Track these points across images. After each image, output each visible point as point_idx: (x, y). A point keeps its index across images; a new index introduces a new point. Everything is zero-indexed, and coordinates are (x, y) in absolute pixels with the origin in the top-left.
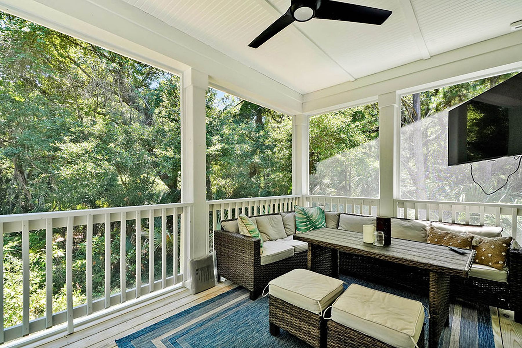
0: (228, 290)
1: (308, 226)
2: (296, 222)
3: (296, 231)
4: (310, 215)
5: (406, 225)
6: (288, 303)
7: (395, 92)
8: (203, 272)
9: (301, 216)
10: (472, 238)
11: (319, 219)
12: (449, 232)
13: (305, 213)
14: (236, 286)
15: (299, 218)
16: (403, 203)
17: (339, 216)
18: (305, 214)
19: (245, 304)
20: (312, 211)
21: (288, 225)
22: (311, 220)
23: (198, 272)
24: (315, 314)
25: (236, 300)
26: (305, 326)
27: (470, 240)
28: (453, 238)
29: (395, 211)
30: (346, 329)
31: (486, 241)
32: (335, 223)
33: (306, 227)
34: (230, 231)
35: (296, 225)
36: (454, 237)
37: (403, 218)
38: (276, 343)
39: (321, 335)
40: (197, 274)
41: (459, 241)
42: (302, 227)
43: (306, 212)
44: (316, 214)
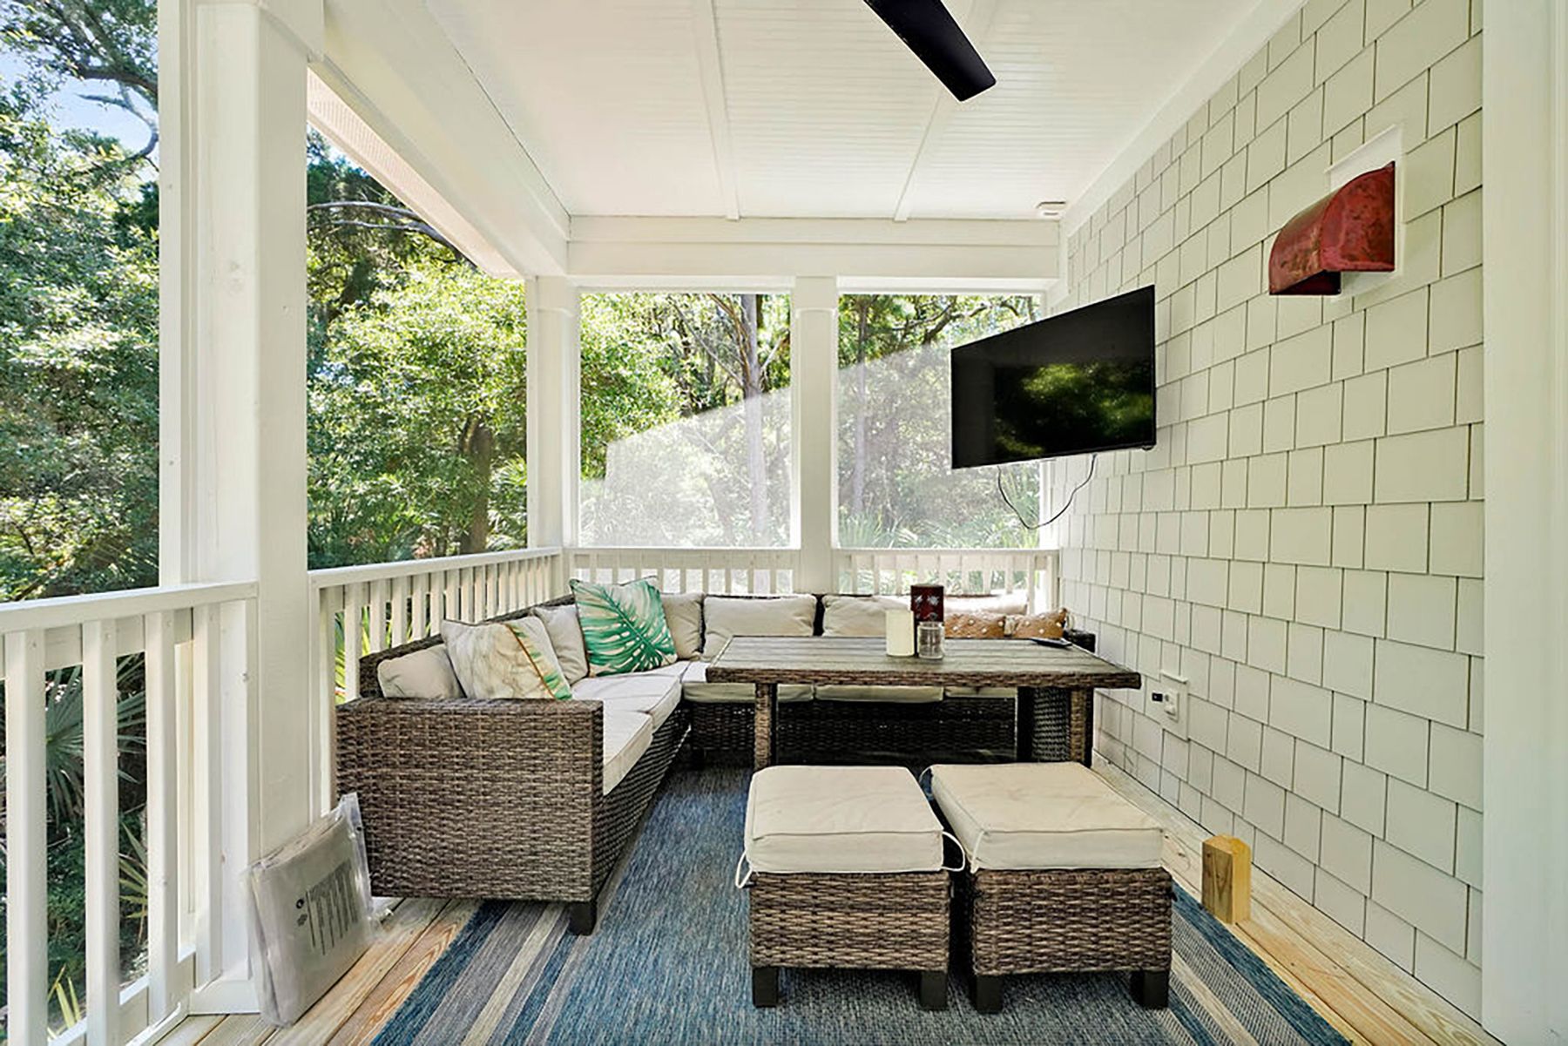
0: (441, 942)
1: (629, 644)
2: (584, 637)
3: (589, 667)
4: (627, 607)
5: (871, 611)
6: (833, 876)
7: (833, 278)
8: (324, 902)
9: (603, 614)
10: (1004, 619)
11: (653, 620)
12: (959, 614)
13: (611, 601)
14: (466, 916)
15: (595, 621)
16: (850, 557)
17: (702, 605)
18: (615, 607)
19: (571, 959)
20: (629, 596)
21: (566, 648)
22: (633, 623)
23: (304, 910)
24: (932, 873)
25: (523, 961)
26: (896, 923)
27: (1001, 623)
28: (969, 625)
29: (833, 577)
30: (1028, 876)
31: (1027, 623)
32: (695, 628)
33: (622, 649)
34: (427, 696)
35: (586, 647)
36: (972, 622)
37: (851, 593)
38: (798, 1023)
39: (951, 925)
40: (301, 921)
41: (984, 630)
42: (612, 648)
43: (614, 599)
44: (642, 602)
